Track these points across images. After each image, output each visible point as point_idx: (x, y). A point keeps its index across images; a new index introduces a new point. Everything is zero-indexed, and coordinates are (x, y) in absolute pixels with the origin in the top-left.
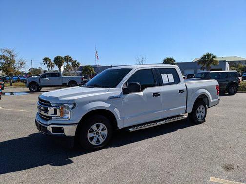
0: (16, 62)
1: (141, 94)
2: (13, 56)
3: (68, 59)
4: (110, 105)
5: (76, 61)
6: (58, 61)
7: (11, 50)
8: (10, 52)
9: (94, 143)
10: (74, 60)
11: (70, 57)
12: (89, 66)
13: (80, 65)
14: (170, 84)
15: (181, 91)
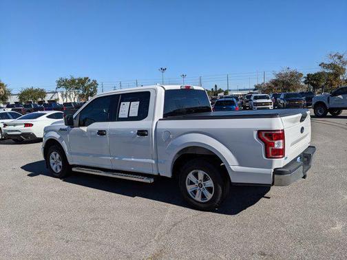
1: (84, 129)
2: (344, 63)
8: (340, 57)
15: (142, 133)
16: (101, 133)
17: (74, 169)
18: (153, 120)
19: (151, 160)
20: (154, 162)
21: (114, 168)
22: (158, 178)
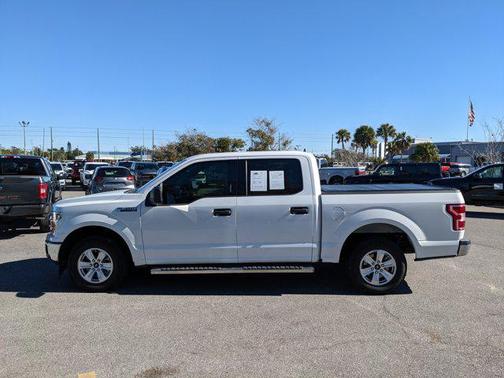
0: (276, 140)
1: (184, 208)
2: (272, 131)
3: (385, 131)
4: (116, 221)
5: (404, 134)
6: (363, 137)
7: (269, 120)
8: (268, 125)
9: (88, 278)
10: (399, 131)
11: (391, 127)
12: (427, 145)
13: (416, 142)
14: (270, 192)
15: (299, 210)
16: (222, 212)
17: (154, 272)
18: (314, 194)
19: (310, 245)
20: (315, 246)
21: (241, 261)
22: (320, 266)
